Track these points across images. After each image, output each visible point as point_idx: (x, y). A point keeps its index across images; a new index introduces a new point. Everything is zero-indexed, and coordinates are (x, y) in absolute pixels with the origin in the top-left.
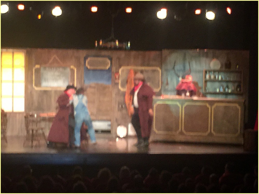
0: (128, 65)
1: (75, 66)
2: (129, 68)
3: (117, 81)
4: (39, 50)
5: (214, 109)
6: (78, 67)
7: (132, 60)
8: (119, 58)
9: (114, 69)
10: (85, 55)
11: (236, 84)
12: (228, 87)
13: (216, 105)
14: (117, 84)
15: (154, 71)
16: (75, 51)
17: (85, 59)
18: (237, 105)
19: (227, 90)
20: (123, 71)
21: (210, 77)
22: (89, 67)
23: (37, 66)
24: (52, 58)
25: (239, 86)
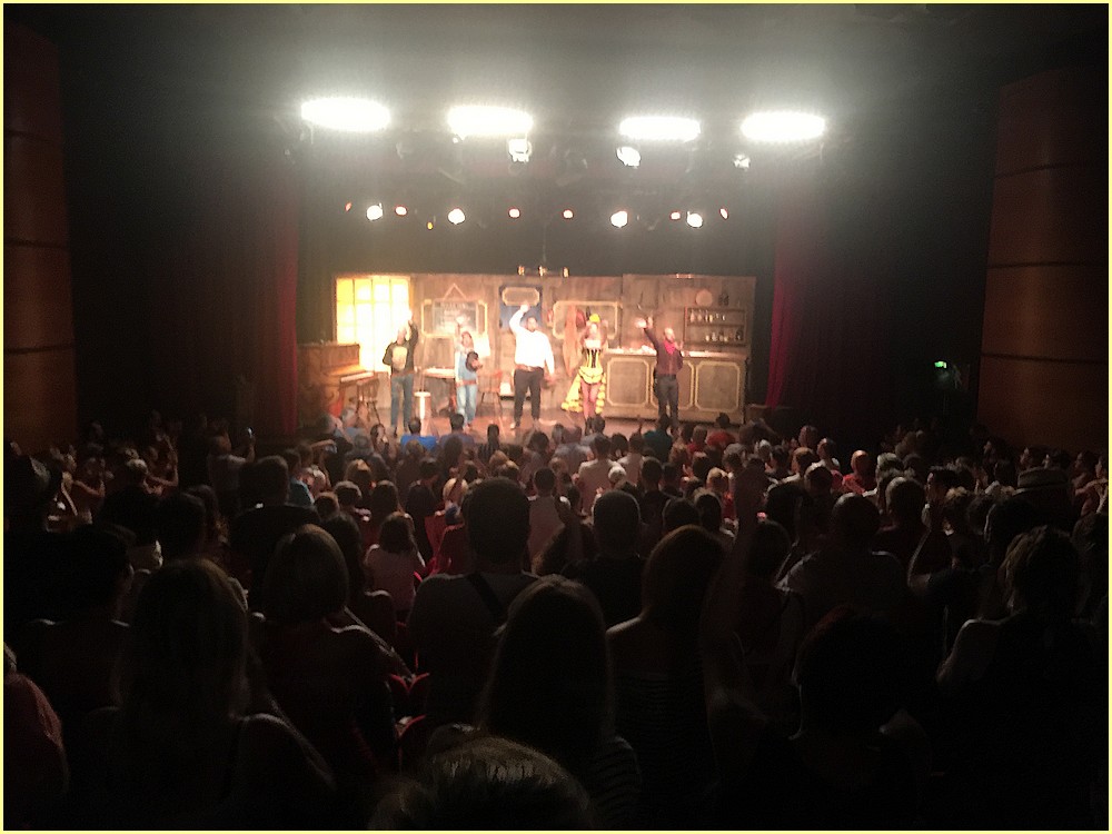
0: (567, 299)
1: (485, 301)
2: (569, 303)
3: (550, 324)
4: (430, 276)
5: (700, 370)
6: (490, 301)
7: (573, 291)
8: (553, 288)
9: (545, 305)
10: (500, 283)
11: (735, 330)
12: (722, 334)
13: (702, 363)
14: (550, 328)
15: (607, 307)
16: (485, 277)
17: (502, 289)
18: (734, 364)
19: (721, 338)
20: (559, 308)
21: (696, 317)
22: (506, 302)
23: (428, 301)
24: (450, 289)
25: (740, 332)
